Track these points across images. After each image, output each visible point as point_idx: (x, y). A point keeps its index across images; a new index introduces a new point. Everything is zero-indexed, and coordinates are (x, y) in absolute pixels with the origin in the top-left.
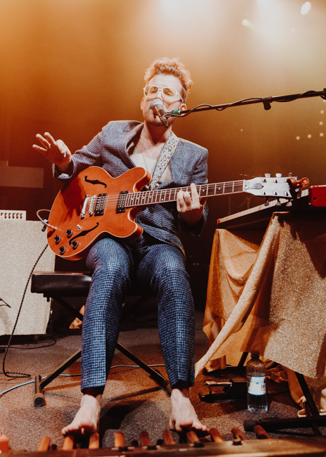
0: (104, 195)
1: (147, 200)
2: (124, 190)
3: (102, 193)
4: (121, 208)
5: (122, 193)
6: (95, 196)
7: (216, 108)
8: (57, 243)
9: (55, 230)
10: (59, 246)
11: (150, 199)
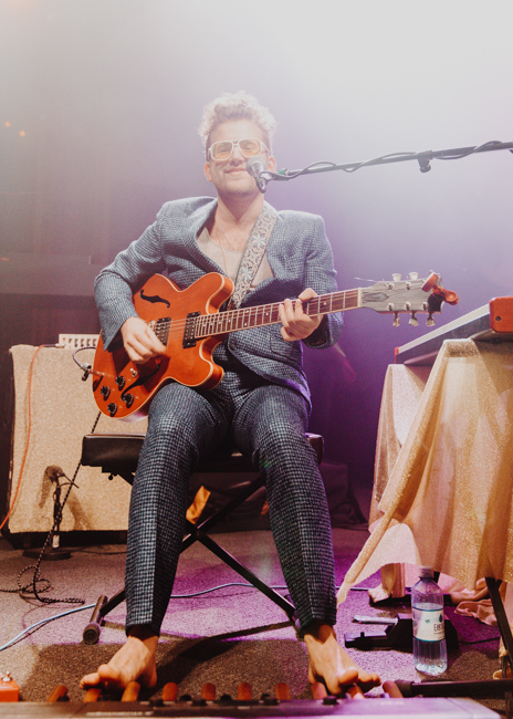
0: (167, 320)
1: (224, 325)
2: (193, 311)
3: (163, 316)
4: (189, 341)
5: (190, 315)
6: (154, 323)
7: (344, 168)
8: (106, 399)
9: (102, 377)
10: (109, 402)
11: (229, 324)
